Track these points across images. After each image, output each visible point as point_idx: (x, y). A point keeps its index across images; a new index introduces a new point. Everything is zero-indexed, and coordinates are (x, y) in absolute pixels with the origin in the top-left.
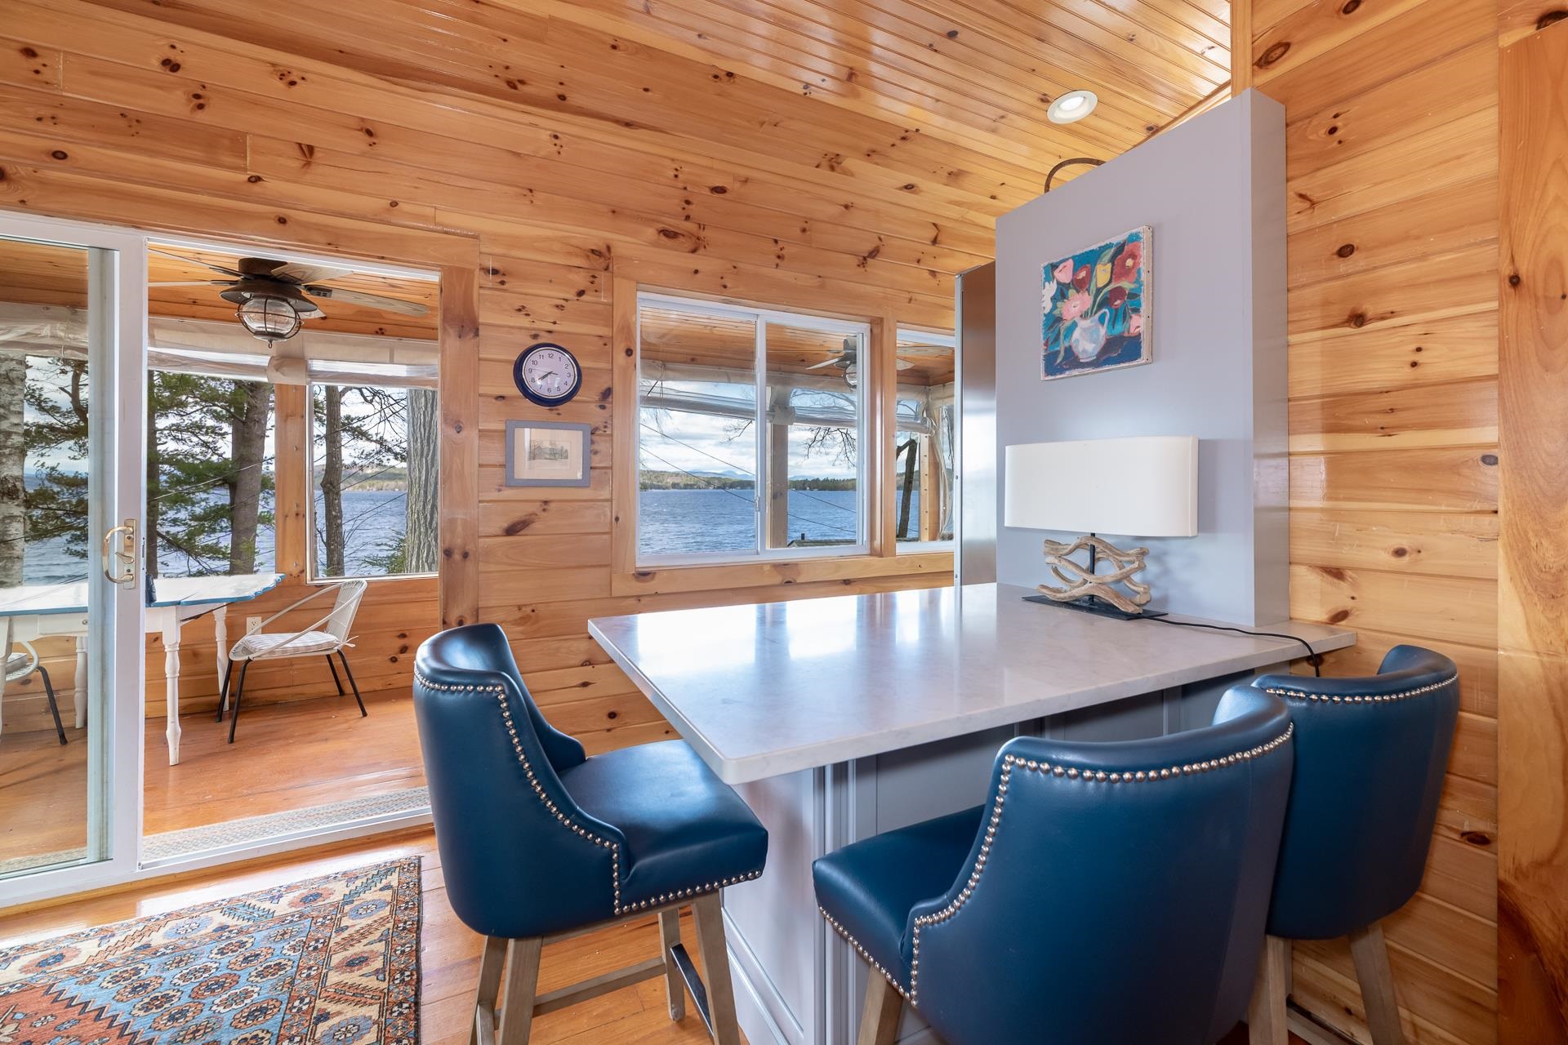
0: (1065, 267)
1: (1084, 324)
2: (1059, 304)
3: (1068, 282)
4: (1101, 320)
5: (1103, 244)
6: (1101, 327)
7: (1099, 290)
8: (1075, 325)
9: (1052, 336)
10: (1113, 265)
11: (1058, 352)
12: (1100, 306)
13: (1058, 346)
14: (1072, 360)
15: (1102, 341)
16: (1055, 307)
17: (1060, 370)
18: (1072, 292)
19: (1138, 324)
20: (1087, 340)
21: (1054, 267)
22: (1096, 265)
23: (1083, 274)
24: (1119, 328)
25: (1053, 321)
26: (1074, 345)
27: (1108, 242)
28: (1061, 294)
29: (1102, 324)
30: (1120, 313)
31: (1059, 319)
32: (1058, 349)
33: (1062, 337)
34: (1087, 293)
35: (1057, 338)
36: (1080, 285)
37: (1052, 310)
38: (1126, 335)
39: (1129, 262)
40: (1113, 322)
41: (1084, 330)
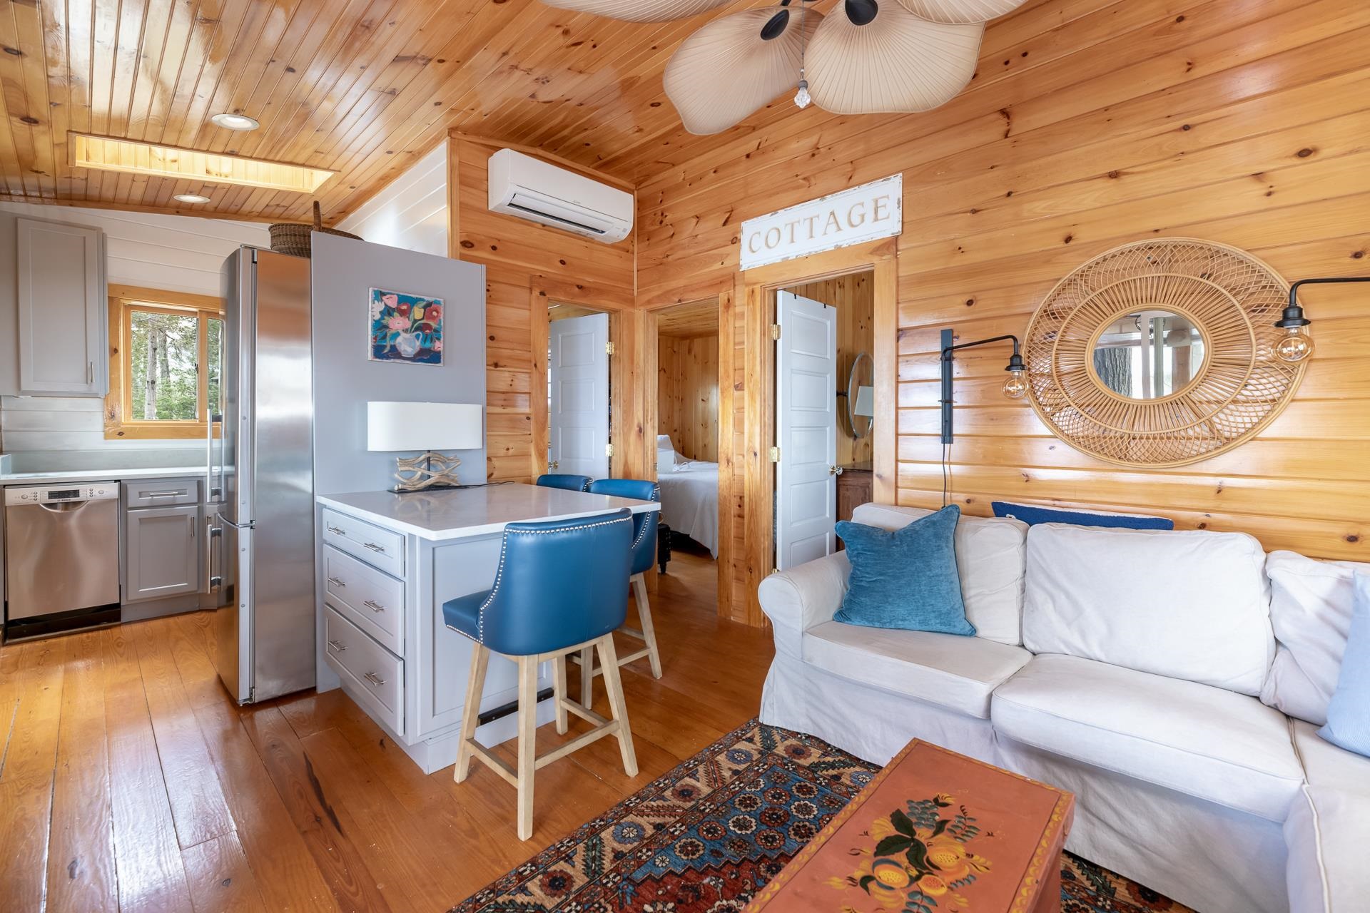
0: (391, 297)
1: (403, 335)
2: (386, 317)
3: (394, 307)
4: (417, 337)
5: (419, 297)
6: (416, 341)
7: (415, 321)
8: (398, 334)
9: (380, 335)
10: (425, 310)
11: (385, 347)
12: (417, 329)
13: (385, 342)
14: (395, 353)
15: (418, 349)
16: (382, 318)
17: (387, 357)
18: (396, 314)
19: (438, 346)
20: (408, 344)
21: (383, 294)
22: (413, 306)
23: (404, 307)
24: (428, 345)
25: (380, 327)
26: (397, 346)
27: (422, 297)
28: (388, 312)
29: (418, 339)
30: (429, 336)
31: (386, 327)
32: (385, 344)
33: (388, 339)
34: (407, 319)
35: (384, 337)
36: (403, 313)
37: (380, 319)
38: (432, 349)
39: (435, 313)
40: (425, 340)
41: (405, 339)
